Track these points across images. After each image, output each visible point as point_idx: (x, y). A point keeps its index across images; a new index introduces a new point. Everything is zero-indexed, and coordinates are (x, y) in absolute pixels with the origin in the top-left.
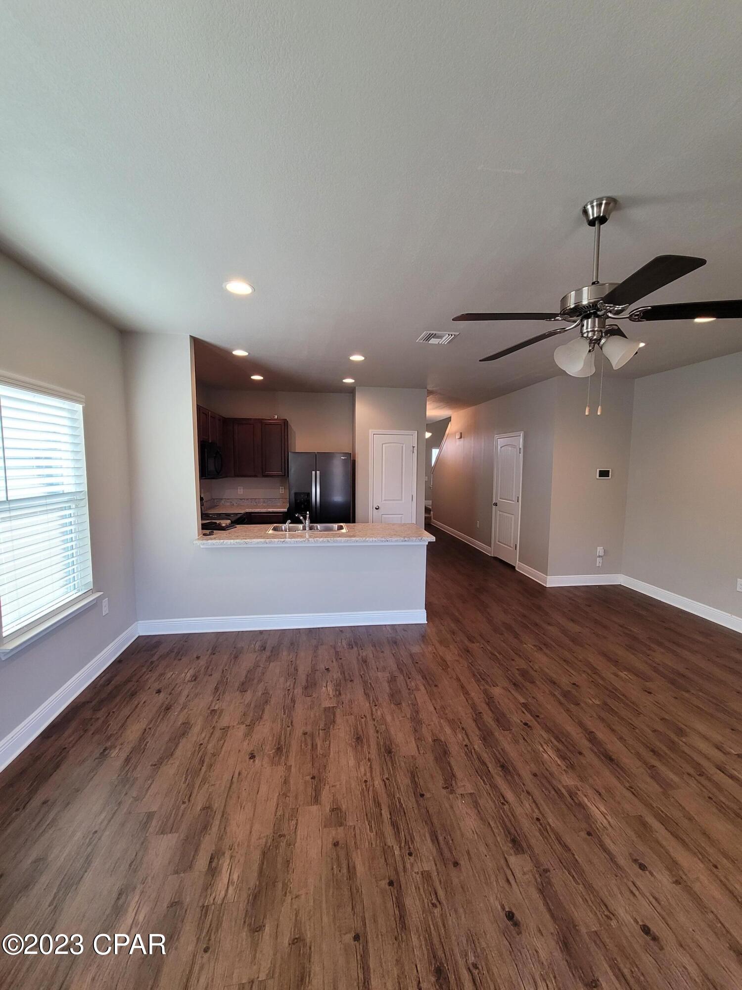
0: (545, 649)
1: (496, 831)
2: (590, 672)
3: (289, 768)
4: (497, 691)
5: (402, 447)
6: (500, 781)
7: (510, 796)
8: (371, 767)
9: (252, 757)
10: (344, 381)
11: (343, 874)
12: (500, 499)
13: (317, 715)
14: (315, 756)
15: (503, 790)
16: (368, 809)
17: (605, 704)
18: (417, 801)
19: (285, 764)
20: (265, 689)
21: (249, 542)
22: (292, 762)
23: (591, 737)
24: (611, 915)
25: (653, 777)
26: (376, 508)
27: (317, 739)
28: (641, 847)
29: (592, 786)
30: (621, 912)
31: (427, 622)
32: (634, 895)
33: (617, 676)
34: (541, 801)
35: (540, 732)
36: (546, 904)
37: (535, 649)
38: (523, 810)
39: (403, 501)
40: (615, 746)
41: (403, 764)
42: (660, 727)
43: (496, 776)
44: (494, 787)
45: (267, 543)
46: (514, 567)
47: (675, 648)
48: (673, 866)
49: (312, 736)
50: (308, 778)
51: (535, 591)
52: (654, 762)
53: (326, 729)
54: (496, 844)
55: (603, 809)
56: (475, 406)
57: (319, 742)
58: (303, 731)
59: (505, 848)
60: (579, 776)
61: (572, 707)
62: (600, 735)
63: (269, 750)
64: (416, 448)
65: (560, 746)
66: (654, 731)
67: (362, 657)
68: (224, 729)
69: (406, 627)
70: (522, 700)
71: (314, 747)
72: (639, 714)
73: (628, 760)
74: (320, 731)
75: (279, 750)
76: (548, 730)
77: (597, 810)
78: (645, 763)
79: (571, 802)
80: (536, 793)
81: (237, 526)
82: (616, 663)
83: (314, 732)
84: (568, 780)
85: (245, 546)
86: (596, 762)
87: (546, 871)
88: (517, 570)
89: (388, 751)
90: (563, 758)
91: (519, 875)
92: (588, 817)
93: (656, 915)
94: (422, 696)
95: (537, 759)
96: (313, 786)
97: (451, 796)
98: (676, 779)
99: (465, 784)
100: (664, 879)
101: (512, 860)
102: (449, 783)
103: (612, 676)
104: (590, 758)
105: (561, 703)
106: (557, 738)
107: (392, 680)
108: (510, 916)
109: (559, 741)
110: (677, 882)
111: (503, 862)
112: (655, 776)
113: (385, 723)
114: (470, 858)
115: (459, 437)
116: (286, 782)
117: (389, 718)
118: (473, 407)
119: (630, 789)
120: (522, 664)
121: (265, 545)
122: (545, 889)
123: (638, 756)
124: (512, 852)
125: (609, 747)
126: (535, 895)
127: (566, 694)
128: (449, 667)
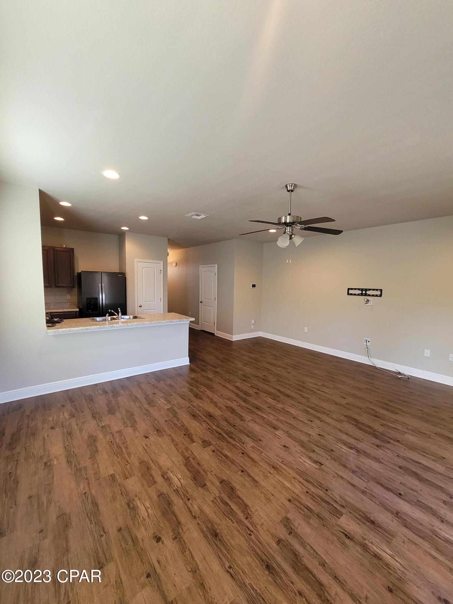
0: (247, 366)
1: (266, 427)
2: (267, 370)
3: (170, 435)
4: (238, 384)
5: (155, 270)
6: (259, 413)
7: (264, 416)
8: (207, 423)
9: (146, 437)
10: (122, 228)
11: (223, 458)
12: (204, 299)
13: (165, 412)
15: (261, 415)
17: (278, 380)
18: (235, 428)
19: (167, 435)
20: (126, 410)
21: (89, 329)
22: (169, 433)
23: (279, 391)
24: (310, 435)
25: (302, 397)
26: (140, 307)
27: (174, 421)
28: (308, 416)
29: (288, 405)
30: (312, 434)
31: (189, 364)
32: (313, 428)
33: (277, 370)
34: (275, 414)
35: (262, 394)
36: (292, 440)
37: (243, 366)
38: (271, 418)
39: (155, 302)
40: (288, 392)
41: (220, 418)
42: (298, 383)
43: (256, 412)
44: (258, 415)
45: (101, 328)
46: (214, 334)
47: (290, 357)
48: (319, 418)
49: (171, 421)
50: (183, 436)
51: (229, 343)
52: (301, 393)
54: (269, 430)
55: (294, 410)
56: (187, 249)
57: (176, 422)
58: (164, 420)
59: (272, 431)
60: (282, 404)
61: (268, 383)
62: (281, 390)
63: (153, 432)
64: (162, 271)
65: (272, 397)
66: (297, 384)
67: (168, 384)
68: (118, 432)
69: (181, 368)
70: (250, 385)
71: (175, 424)
72: (290, 380)
73: (293, 394)
74: (173, 418)
75: (158, 430)
76: (265, 393)
77: (293, 411)
78: (299, 394)
79: (284, 411)
80: (272, 412)
81: (64, 320)
82: (274, 365)
83: (170, 419)
84: (280, 406)
85: (87, 331)
86: (285, 398)
87: (288, 432)
88: (216, 335)
89: (210, 416)
90: (275, 400)
91: (281, 436)
92: (291, 414)
93: (320, 431)
94: (209, 393)
95: (266, 402)
96: (187, 437)
97: (245, 423)
98: (309, 396)
99: (248, 417)
100: (318, 422)
101: (277, 432)
102: (242, 419)
103: (275, 370)
104: (282, 397)
105: (264, 383)
106: (269, 394)
107: (191, 391)
108: (285, 446)
109: (270, 395)
110: (321, 421)
111: (274, 434)
112: (303, 397)
113: (200, 407)
114: (264, 437)
115: (175, 265)
116: (173, 440)
117: (201, 405)
118: (184, 249)
119: (298, 402)
120: (242, 373)
121: (101, 330)
122: (290, 436)
123: (296, 393)
124: (275, 431)
125: (286, 393)
126: (288, 439)
127: (263, 380)
128: (213, 380)
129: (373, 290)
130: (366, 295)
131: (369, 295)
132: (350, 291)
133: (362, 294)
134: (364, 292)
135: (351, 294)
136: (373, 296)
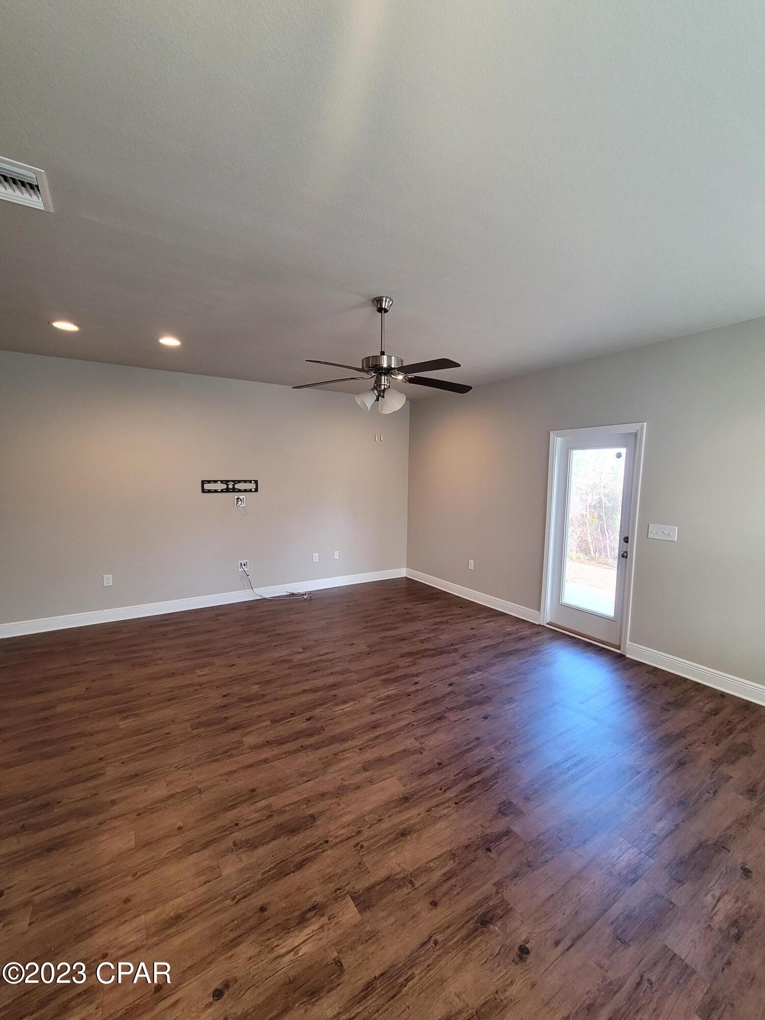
3: (499, 885)
9: (524, 951)
13: (384, 914)
14: (462, 866)
16: (481, 791)
19: (497, 893)
22: (488, 888)
27: (433, 881)
41: (415, 784)
49: (431, 891)
50: (493, 855)
53: (409, 880)
57: (437, 876)
58: (431, 910)
63: (496, 933)
71: (448, 876)
74: (416, 886)
75: (485, 921)
83: (424, 893)
96: (497, 844)
116: (516, 875)
129: (245, 481)
130: (234, 490)
131: (240, 491)
132: (205, 485)
133: (227, 490)
134: (231, 486)
135: (209, 491)
136: (245, 491)
